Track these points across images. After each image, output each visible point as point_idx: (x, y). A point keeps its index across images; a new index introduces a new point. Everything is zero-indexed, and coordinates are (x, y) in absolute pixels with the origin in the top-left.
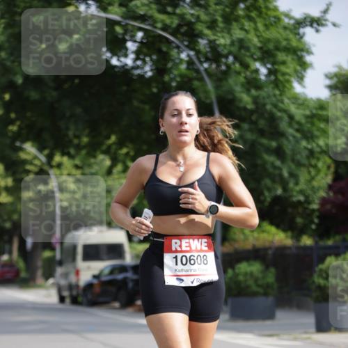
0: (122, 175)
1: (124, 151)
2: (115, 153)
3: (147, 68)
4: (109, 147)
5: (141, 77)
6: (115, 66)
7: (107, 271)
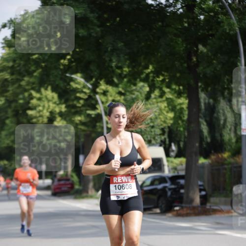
0: (160, 100)
1: (161, 78)
2: (153, 80)
3: (179, 6)
4: (148, 75)
5: (174, 13)
6: (152, 5)
7: (148, 182)
